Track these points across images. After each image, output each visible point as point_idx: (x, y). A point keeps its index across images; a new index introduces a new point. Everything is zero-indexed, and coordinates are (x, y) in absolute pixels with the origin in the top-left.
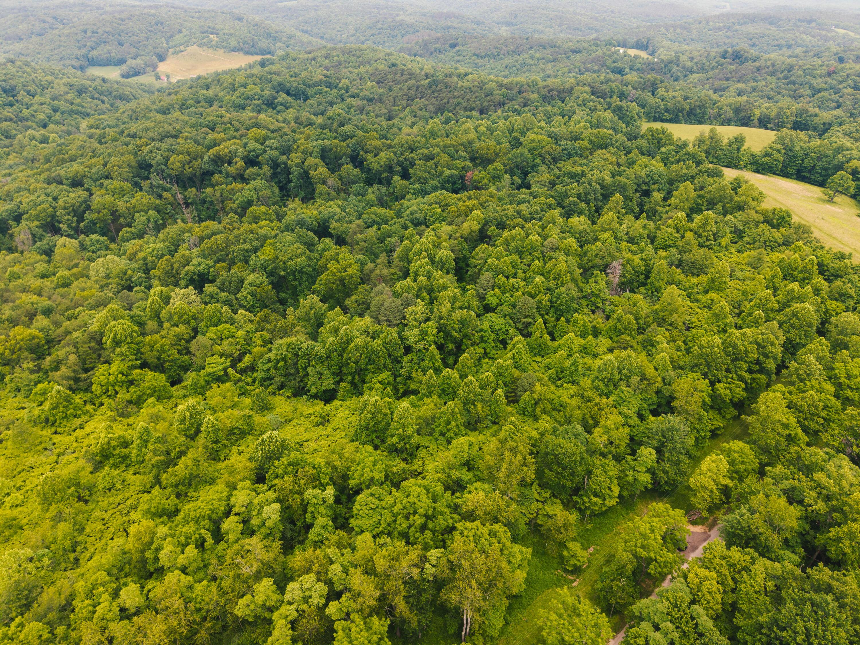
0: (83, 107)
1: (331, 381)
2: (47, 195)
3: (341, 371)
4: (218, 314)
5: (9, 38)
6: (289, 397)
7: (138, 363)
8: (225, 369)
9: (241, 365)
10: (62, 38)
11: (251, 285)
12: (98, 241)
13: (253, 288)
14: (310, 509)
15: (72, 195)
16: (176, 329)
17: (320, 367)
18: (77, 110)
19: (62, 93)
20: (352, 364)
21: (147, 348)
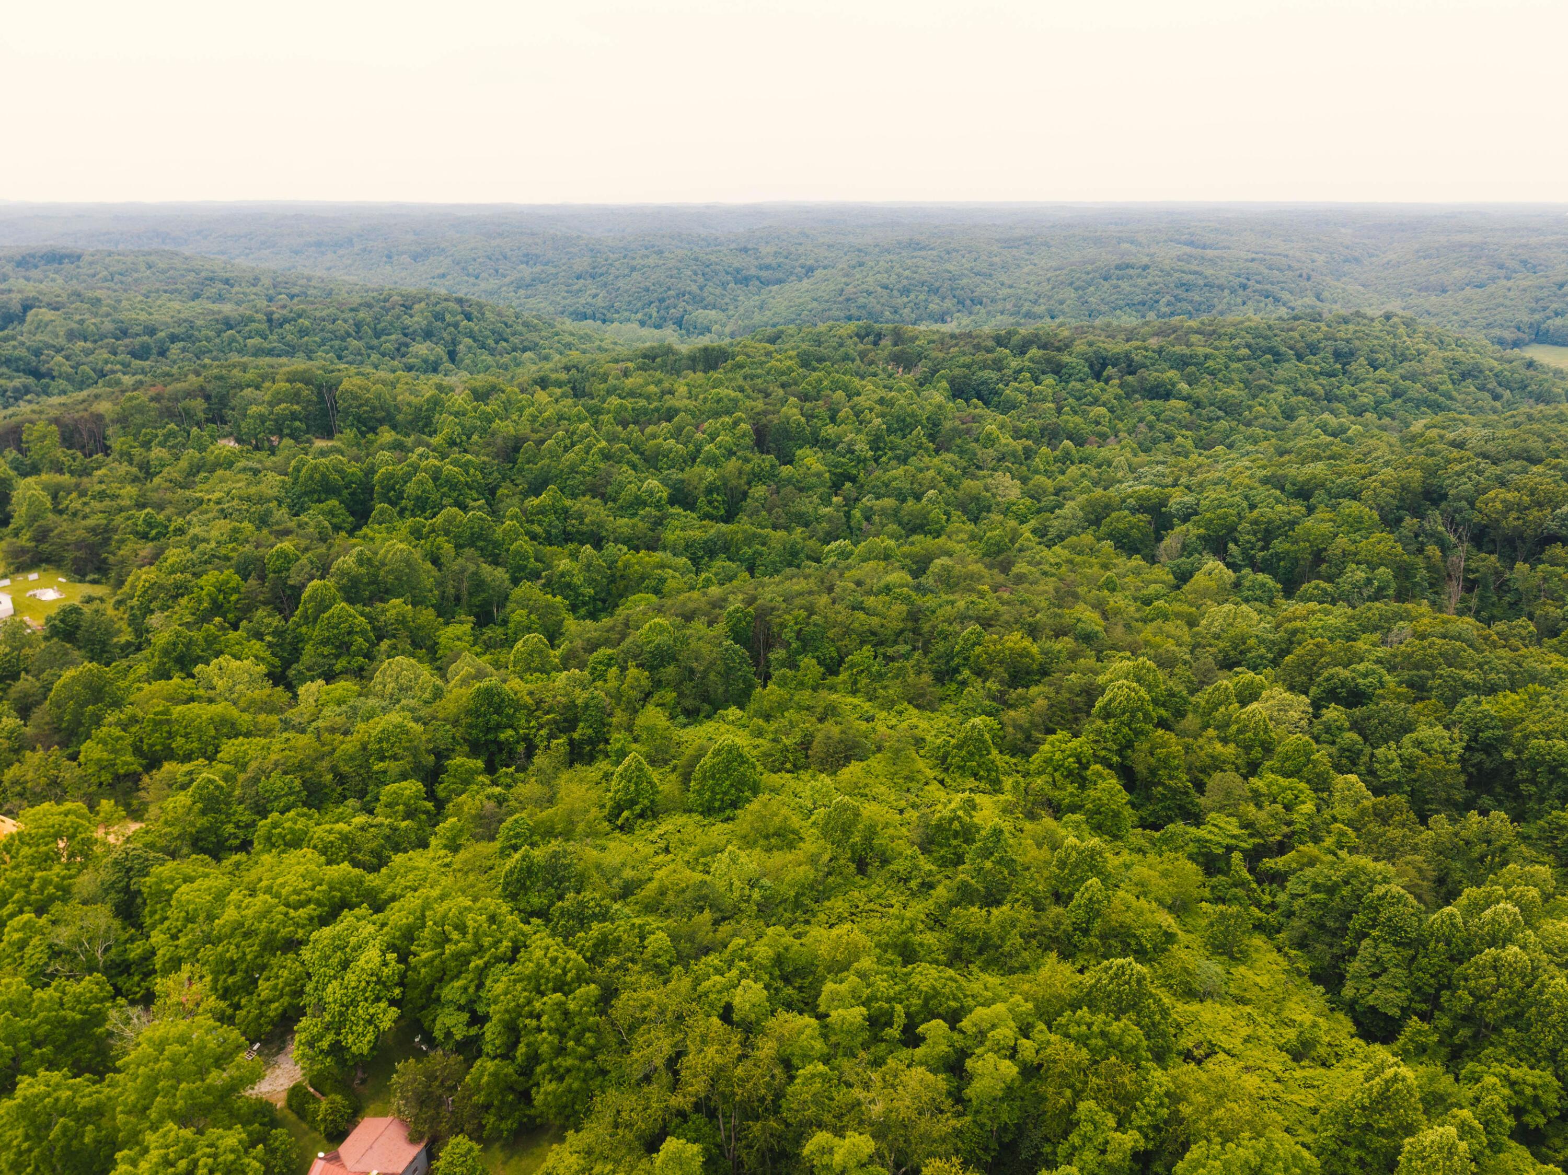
0: (1451, 398)
1: (1398, 997)
2: (1246, 498)
3: (1437, 997)
4: (1303, 759)
5: (1427, 289)
6: (1300, 973)
7: (1116, 759)
8: (1230, 849)
9: (1268, 863)
10: (1511, 294)
11: (1419, 744)
12: (1263, 585)
13: (1418, 752)
14: (1074, 1139)
15: (1279, 508)
16: (1219, 746)
17: (1387, 951)
18: (1435, 401)
19: (1428, 370)
20: (1463, 994)
21: (1146, 746)
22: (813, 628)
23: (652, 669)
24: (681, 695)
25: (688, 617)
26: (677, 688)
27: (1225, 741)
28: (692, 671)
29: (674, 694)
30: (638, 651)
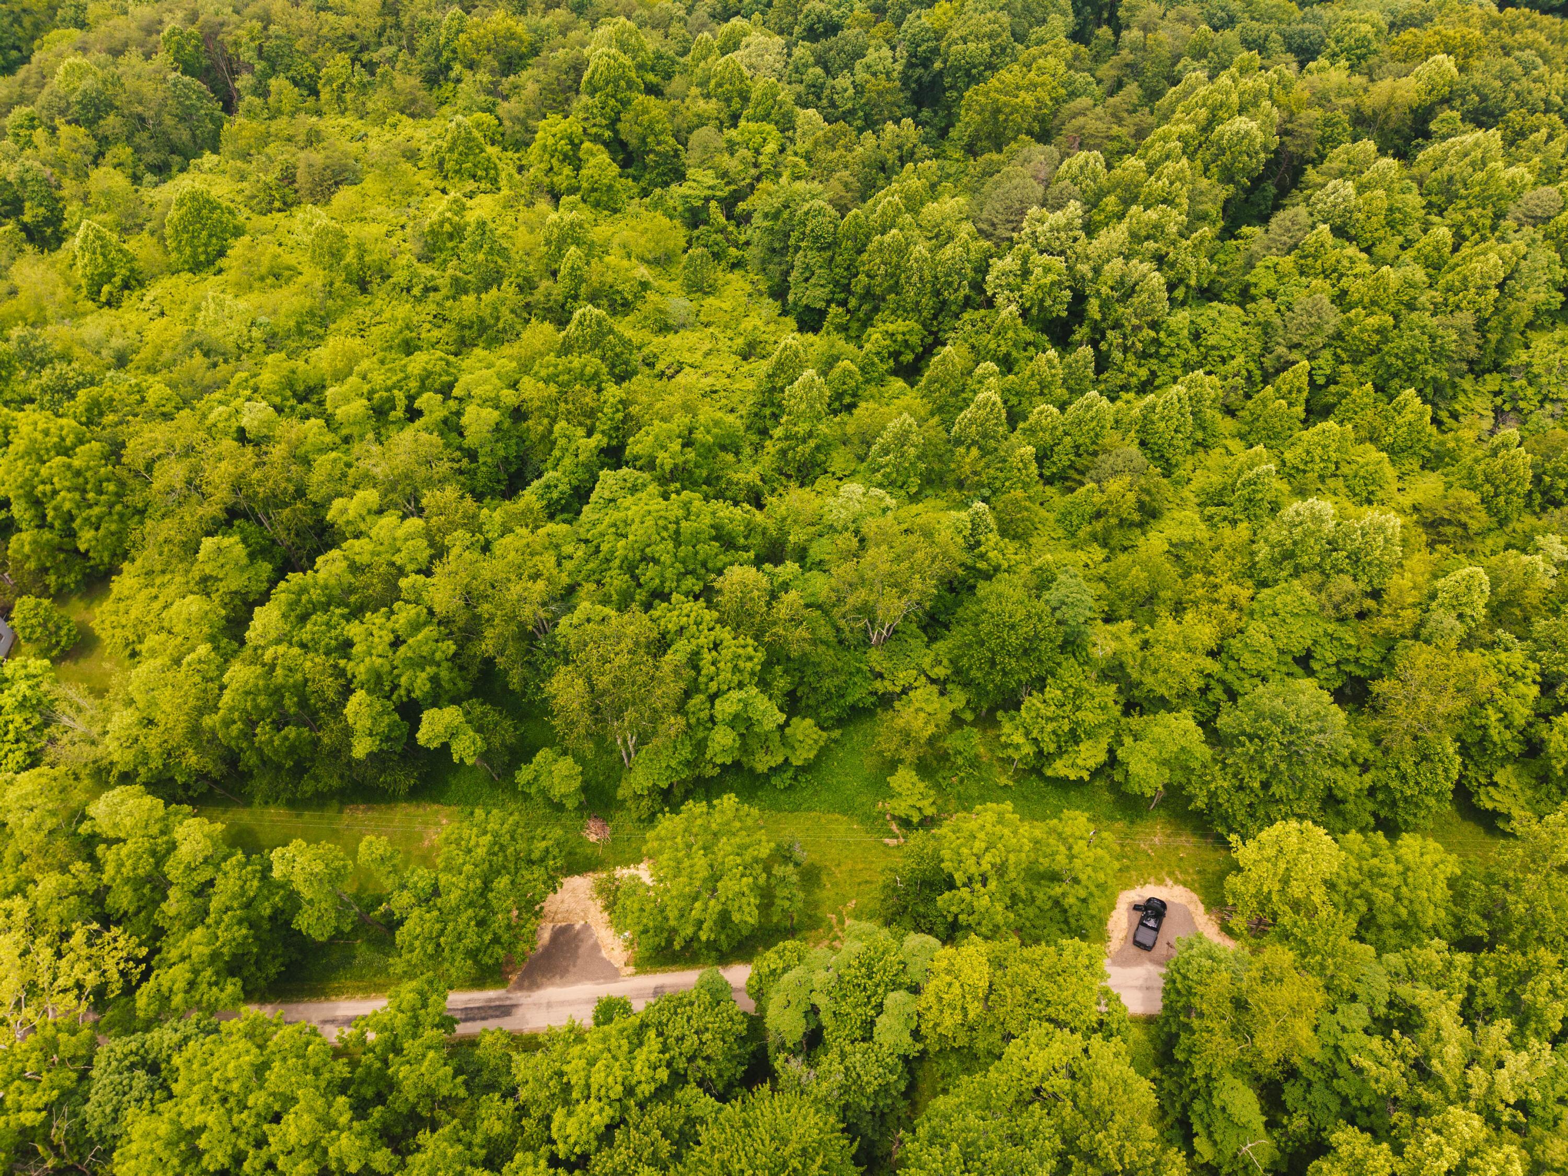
1: (823, 292)
3: (849, 285)
6: (759, 293)
9: (741, 205)
11: (868, 67)
13: (867, 76)
17: (813, 257)
20: (863, 276)
21: (632, 115)
22: (274, 42)
23: (90, 123)
24: (137, 150)
25: (117, 52)
26: (129, 139)
27: (707, 96)
28: (142, 119)
29: (129, 150)
30: (63, 104)
